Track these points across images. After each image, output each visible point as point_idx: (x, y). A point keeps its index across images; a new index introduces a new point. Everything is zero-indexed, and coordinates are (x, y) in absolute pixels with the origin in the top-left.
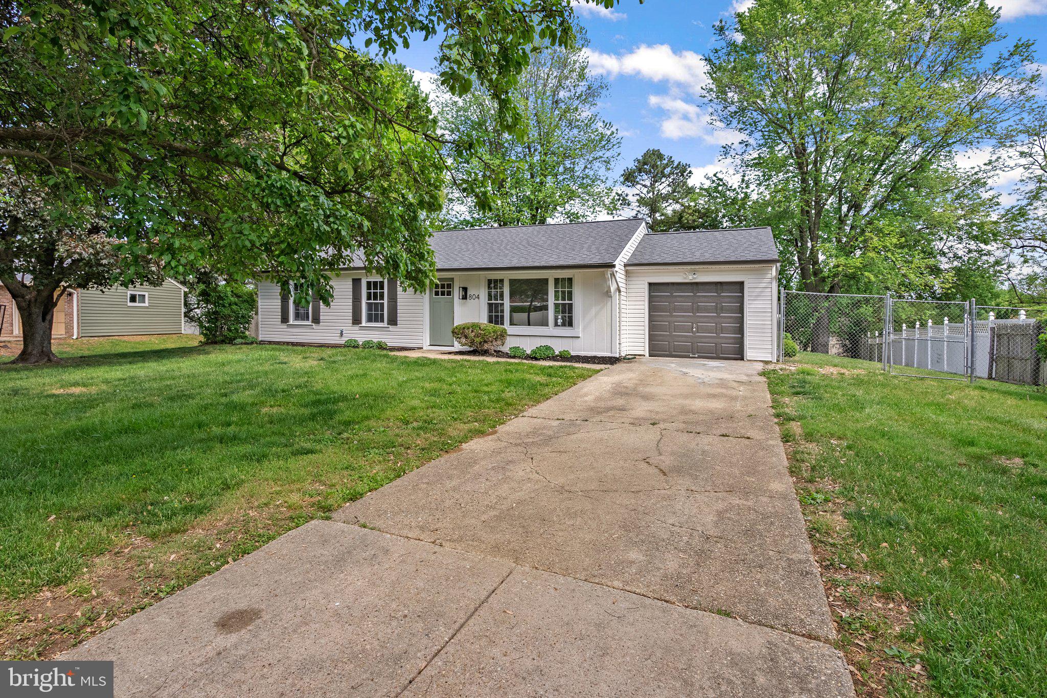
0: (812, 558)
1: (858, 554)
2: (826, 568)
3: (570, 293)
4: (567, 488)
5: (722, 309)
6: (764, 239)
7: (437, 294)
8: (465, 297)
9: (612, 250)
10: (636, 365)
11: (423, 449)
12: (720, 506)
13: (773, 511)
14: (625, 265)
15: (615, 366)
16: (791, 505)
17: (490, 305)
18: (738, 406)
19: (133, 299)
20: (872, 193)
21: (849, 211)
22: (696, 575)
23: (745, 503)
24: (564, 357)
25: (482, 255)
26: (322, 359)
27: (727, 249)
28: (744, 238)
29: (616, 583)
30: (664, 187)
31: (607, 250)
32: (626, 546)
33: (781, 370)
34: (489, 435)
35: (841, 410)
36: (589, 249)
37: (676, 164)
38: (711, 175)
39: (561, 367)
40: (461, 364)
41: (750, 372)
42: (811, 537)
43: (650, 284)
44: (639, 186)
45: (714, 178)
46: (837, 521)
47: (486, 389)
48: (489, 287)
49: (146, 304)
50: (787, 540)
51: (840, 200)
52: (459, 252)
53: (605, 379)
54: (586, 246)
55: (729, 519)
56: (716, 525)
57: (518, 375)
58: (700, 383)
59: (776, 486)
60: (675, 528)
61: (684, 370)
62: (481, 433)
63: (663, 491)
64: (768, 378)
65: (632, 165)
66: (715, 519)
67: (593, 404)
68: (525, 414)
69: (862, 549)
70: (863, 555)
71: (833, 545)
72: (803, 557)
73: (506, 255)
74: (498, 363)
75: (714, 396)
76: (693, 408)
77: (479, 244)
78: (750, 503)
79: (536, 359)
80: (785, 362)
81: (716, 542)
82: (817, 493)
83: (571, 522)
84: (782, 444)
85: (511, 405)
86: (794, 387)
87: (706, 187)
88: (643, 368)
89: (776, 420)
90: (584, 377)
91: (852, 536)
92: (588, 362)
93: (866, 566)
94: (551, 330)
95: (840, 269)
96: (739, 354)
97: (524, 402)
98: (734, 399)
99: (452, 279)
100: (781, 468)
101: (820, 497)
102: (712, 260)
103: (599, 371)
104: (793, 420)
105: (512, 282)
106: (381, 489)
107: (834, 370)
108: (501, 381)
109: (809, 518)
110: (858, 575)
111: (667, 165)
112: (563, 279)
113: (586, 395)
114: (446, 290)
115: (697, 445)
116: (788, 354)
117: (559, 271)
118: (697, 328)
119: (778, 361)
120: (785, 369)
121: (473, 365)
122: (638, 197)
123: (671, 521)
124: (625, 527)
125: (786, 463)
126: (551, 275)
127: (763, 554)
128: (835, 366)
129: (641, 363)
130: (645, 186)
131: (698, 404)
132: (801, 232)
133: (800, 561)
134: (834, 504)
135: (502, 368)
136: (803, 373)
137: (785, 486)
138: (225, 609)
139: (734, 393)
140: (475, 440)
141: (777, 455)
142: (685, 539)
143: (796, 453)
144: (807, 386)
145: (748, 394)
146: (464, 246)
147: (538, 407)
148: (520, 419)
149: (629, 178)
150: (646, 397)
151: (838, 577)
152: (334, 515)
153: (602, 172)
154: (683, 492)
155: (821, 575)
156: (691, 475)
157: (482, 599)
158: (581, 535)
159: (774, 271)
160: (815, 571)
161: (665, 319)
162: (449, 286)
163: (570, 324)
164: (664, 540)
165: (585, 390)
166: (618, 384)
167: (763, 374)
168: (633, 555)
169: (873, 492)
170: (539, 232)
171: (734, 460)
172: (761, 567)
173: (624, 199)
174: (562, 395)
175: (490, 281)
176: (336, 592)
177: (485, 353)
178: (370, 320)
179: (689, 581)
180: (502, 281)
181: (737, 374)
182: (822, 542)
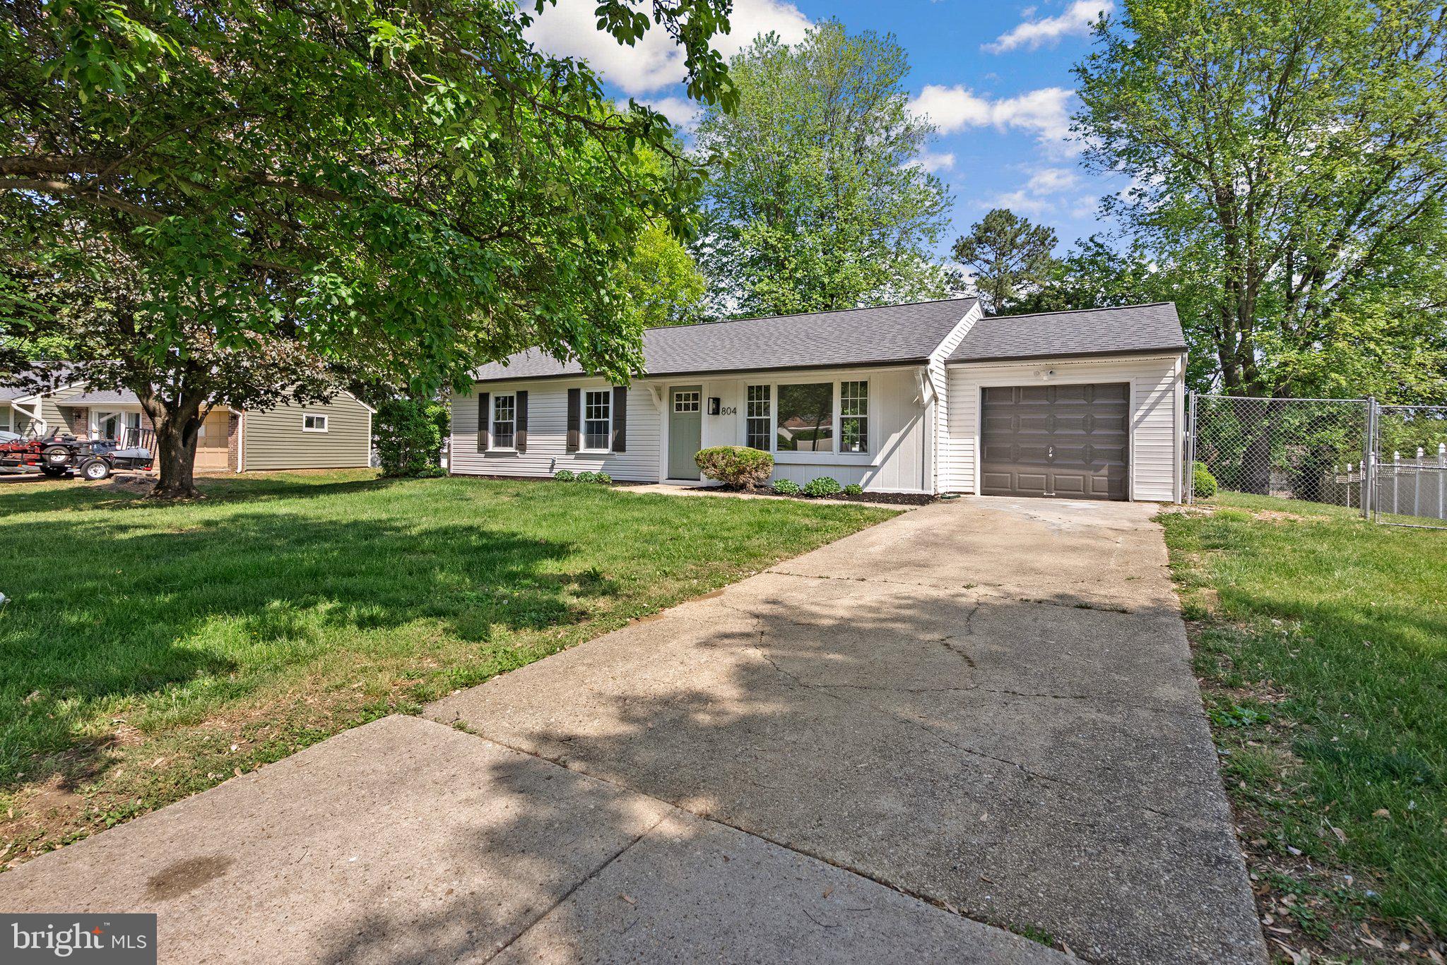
0: (1230, 830)
1: (1326, 828)
2: (1260, 853)
3: (864, 405)
4: (803, 681)
5: (1094, 424)
6: (1163, 319)
7: (679, 407)
8: (716, 412)
9: (926, 341)
10: (959, 505)
11: (604, 615)
12: (1062, 722)
13: (1157, 735)
14: (947, 363)
15: (927, 507)
16: (1193, 727)
17: (751, 423)
18: (1112, 564)
19: (310, 423)
20: (1342, 254)
21: (1303, 284)
22: (995, 850)
23: (1107, 718)
24: (850, 494)
25: (742, 354)
26: (518, 495)
27: (1104, 335)
28: (1132, 318)
29: (842, 856)
30: (1015, 263)
31: (919, 341)
32: (877, 784)
33: (1188, 513)
34: (709, 597)
35: (1290, 573)
36: (893, 341)
37: (1033, 227)
38: (1085, 239)
39: (845, 506)
40: (702, 502)
41: (1137, 517)
42: (1229, 787)
43: (984, 390)
44: (978, 263)
45: (1091, 244)
46: (1283, 761)
47: (726, 534)
48: (750, 398)
49: (326, 430)
50: (1182, 792)
51: (1290, 267)
52: (711, 351)
53: (907, 524)
54: (889, 336)
55: (1074, 745)
56: (1049, 754)
57: (779, 516)
58: (1054, 531)
59: (1168, 692)
60: (973, 757)
61: (1032, 513)
62: (697, 593)
63: (963, 692)
64: (1166, 525)
65: (968, 233)
66: (1049, 744)
67: (879, 557)
68: (774, 569)
69: (1335, 820)
70: (1336, 830)
71: (1274, 807)
72: (1213, 826)
73: (774, 352)
74: (754, 501)
75: (1074, 549)
76: (1038, 565)
77: (740, 339)
78: (1117, 720)
79: (810, 496)
80: (1196, 504)
81: (1045, 786)
82: (1244, 706)
83: (794, 738)
84: (1182, 623)
85: (755, 556)
86: (1208, 537)
87: (1076, 257)
88: (967, 509)
89: (1174, 586)
90: (874, 520)
91: (1314, 791)
92: (887, 502)
93: (1344, 855)
94: (835, 456)
95: (1289, 369)
96: (1119, 491)
97: (776, 552)
98: (1108, 553)
99: (699, 388)
100: (1178, 661)
101: (1249, 715)
102: (1079, 350)
103: (899, 513)
104: (1205, 585)
105: (782, 389)
106: (518, 671)
107: (1279, 516)
108: (750, 524)
109: (1227, 752)
110: (1326, 872)
111: (1019, 231)
112: (854, 384)
113: (872, 544)
114: (691, 402)
115: (1035, 620)
116: (1201, 493)
117: (847, 372)
118: (1056, 452)
119: (1184, 502)
120: (1195, 513)
121: (718, 503)
122: (977, 278)
123: (967, 745)
124: (883, 752)
125: (1188, 653)
126: (836, 379)
127: (1131, 816)
128: (1280, 510)
129: (966, 502)
130: (987, 262)
131: (1046, 560)
132: (1225, 316)
133: (1206, 835)
134: (1277, 727)
135: (758, 507)
136: (1225, 517)
137: (1183, 692)
138: (181, 854)
139: (1107, 545)
140: (686, 604)
141: (1172, 640)
142: (987, 777)
143: (1207, 637)
144: (1232, 536)
145: (1131, 547)
146: (718, 343)
147: (796, 560)
148: (763, 576)
149: (964, 251)
150: (964, 549)
151: (1284, 872)
152: (430, 709)
153: (924, 246)
154: (997, 695)
155: (1249, 866)
156: (1016, 667)
157: (592, 868)
158: (803, 761)
159: (1178, 365)
160: (1235, 857)
161: (1007, 439)
162: (696, 397)
163: (864, 447)
164: (947, 779)
165: (873, 538)
166: (927, 531)
167: (1158, 519)
168: (888, 803)
169: (1353, 708)
170: (824, 321)
171: (1096, 645)
172: (1126, 841)
173: (956, 282)
174: (836, 545)
175: (750, 389)
176: (362, 837)
177: (741, 488)
178: (590, 444)
179: (981, 860)
180: (767, 388)
181: (1116, 519)
182: (1252, 799)
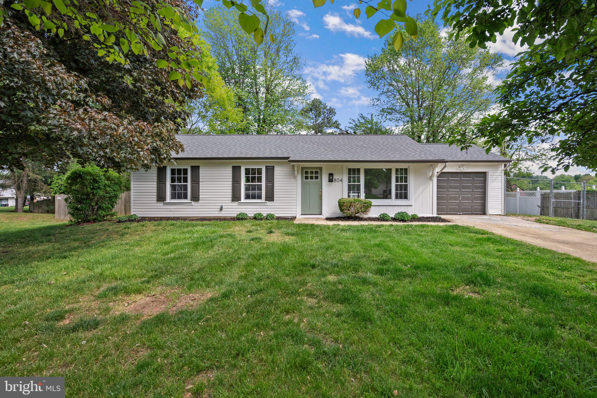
3: (406, 178)
5: (475, 187)
7: (306, 178)
8: (331, 181)
17: (350, 186)
48: (349, 174)
94: (393, 201)
96: (483, 212)
99: (321, 168)
102: (474, 159)
112: (402, 169)
114: (314, 175)
117: (399, 164)
118: (462, 197)
126: (393, 166)
159: (503, 167)
161: (444, 193)
162: (317, 173)
163: (406, 197)
175: (350, 170)
177: (357, 218)
178: (248, 197)
180: (359, 170)
